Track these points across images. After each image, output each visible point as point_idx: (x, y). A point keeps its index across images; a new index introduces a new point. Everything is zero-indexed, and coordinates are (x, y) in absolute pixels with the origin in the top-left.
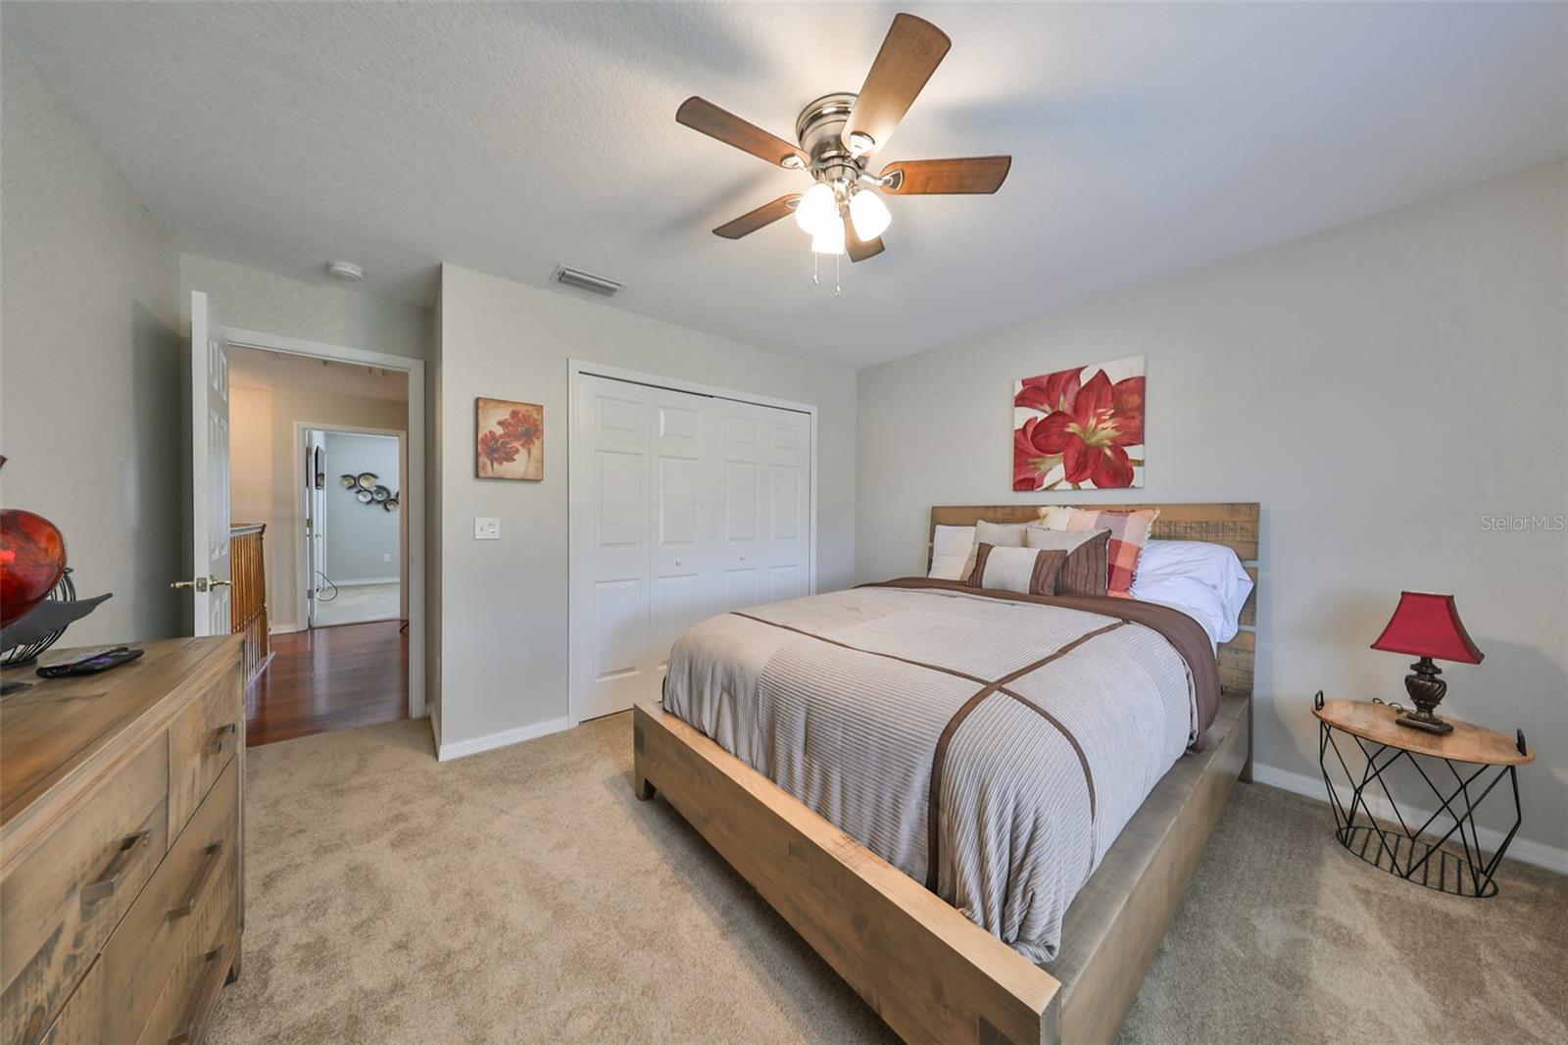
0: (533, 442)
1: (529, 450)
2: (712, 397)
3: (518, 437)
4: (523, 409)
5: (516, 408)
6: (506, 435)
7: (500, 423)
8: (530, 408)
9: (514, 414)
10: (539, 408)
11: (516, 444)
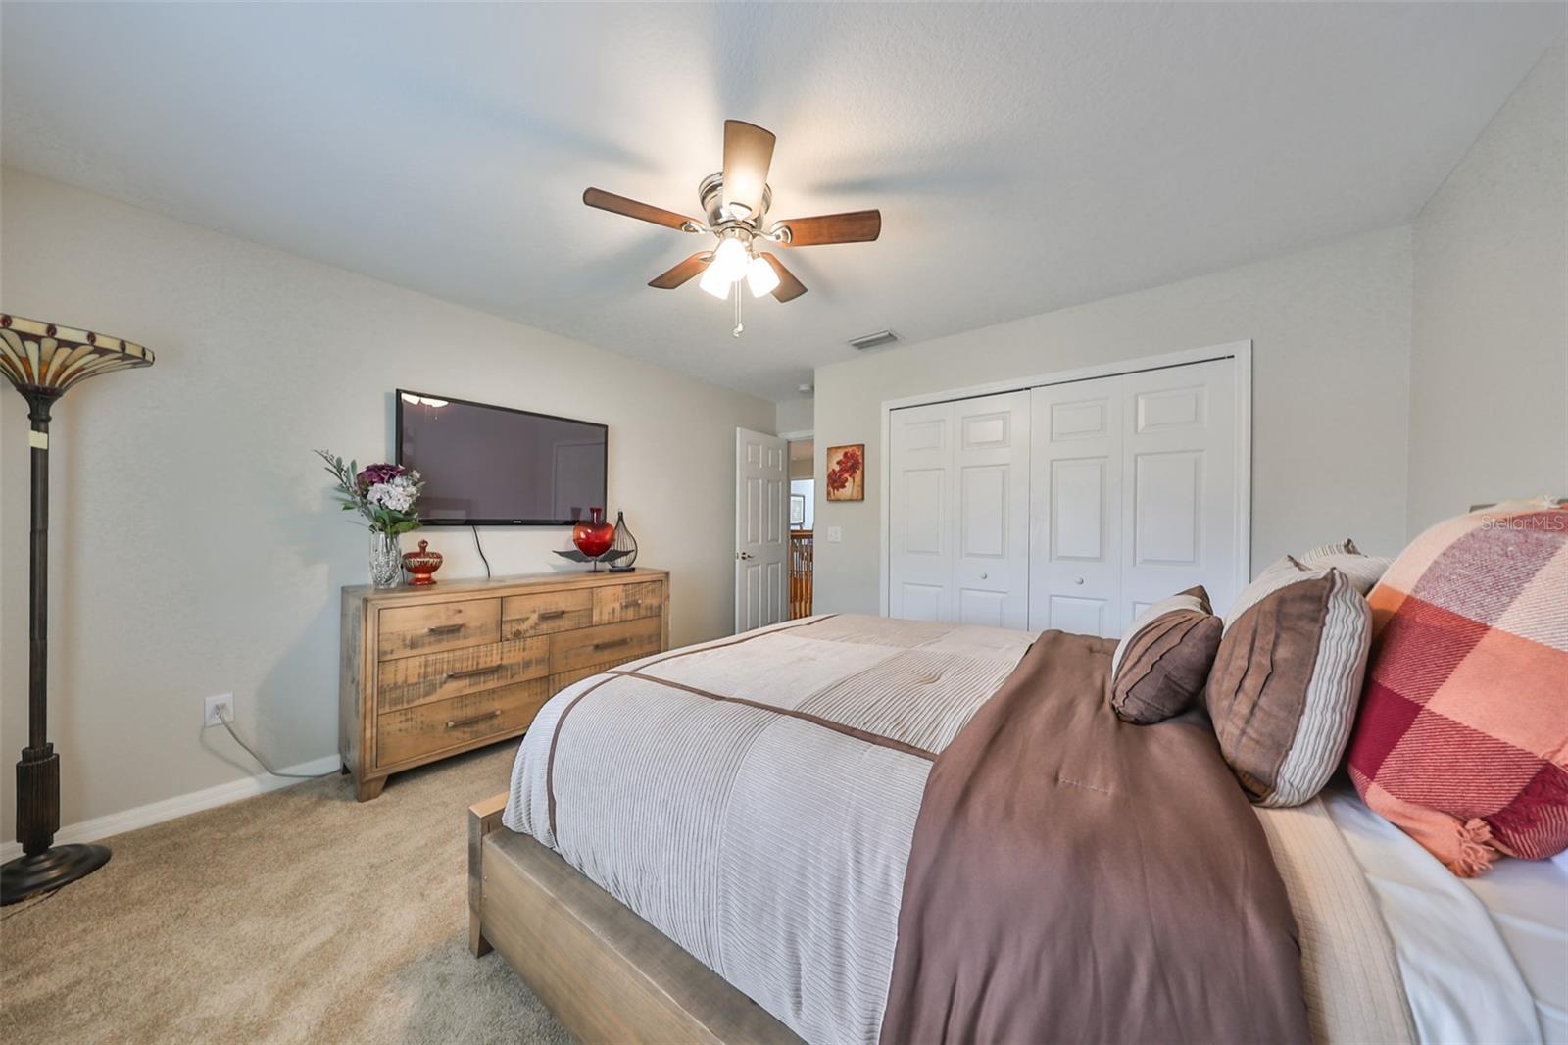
0: (856, 472)
1: (853, 478)
2: (1029, 389)
3: (847, 471)
4: (850, 450)
5: (847, 450)
6: (841, 470)
7: (838, 463)
8: (854, 448)
9: (845, 454)
10: (862, 447)
11: (846, 476)
